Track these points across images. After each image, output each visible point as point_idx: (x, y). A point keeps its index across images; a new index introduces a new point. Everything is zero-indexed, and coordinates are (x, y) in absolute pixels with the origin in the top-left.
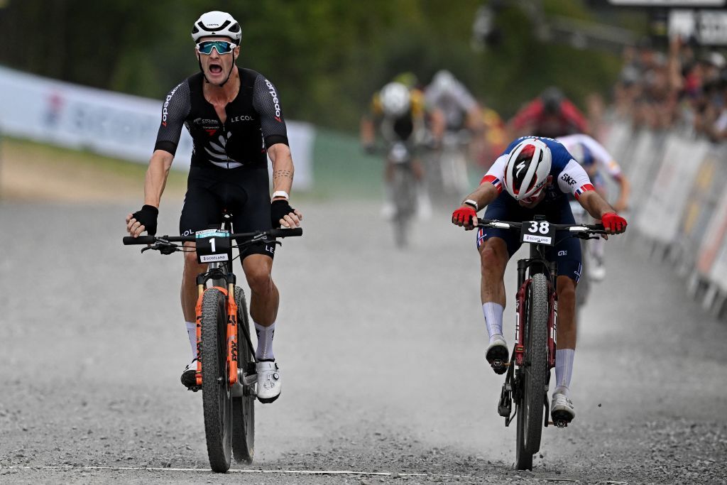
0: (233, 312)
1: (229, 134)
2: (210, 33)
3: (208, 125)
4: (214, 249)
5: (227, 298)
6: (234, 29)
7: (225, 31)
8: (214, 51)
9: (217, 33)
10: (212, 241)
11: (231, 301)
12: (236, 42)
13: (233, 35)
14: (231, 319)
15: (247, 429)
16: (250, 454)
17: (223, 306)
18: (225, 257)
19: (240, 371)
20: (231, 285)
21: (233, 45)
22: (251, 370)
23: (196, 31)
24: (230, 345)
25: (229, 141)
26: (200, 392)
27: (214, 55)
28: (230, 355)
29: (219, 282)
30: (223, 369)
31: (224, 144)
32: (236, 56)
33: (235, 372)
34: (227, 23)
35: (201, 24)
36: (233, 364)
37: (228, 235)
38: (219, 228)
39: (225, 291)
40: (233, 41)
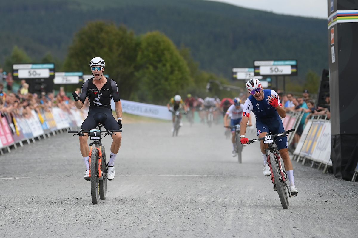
0: (101, 155)
1: (101, 94)
2: (95, 65)
3: (94, 91)
4: (95, 136)
5: (99, 151)
6: (102, 63)
7: (100, 64)
8: (96, 70)
9: (97, 64)
10: (95, 133)
11: (100, 151)
12: (103, 67)
13: (102, 65)
14: (100, 157)
15: (104, 190)
16: (105, 197)
17: (98, 153)
18: (99, 138)
19: (102, 172)
20: (100, 146)
21: (102, 68)
22: (106, 171)
23: (91, 64)
24: (99, 165)
25: (101, 97)
26: (90, 181)
27: (96, 71)
28: (99, 168)
29: (96, 145)
30: (97, 172)
31: (99, 98)
32: (103, 71)
33: (101, 173)
34: (100, 61)
35: (92, 62)
36: (100, 171)
37: (100, 131)
38: (97, 129)
39: (98, 149)
40: (102, 66)
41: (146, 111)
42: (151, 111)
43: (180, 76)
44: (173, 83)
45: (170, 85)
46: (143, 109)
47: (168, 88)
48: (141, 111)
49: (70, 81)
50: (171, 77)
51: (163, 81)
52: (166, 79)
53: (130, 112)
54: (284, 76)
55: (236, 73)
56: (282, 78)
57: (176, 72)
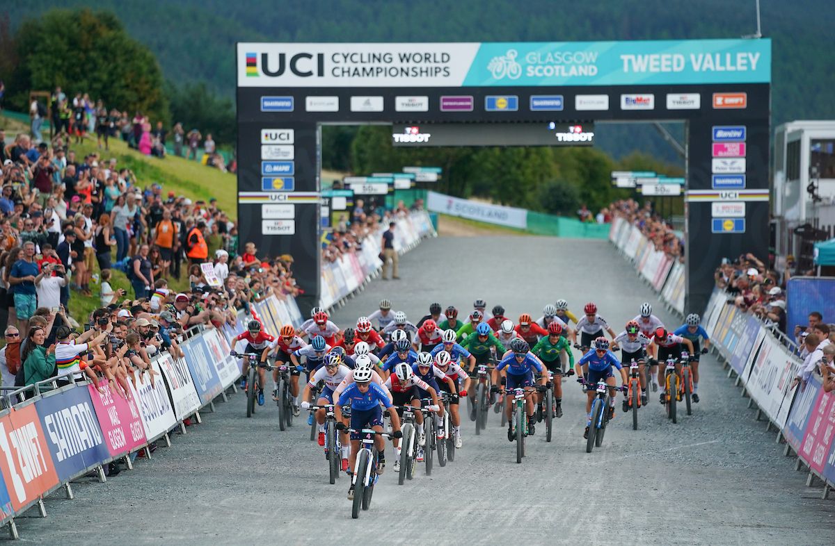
41: (490, 214)
42: (498, 215)
43: (539, 161)
44: (529, 171)
45: (523, 174)
46: (486, 212)
47: (521, 179)
48: (483, 214)
49: (375, 190)
50: (525, 163)
51: (513, 169)
52: (519, 166)
53: (466, 215)
54: (672, 197)
55: (616, 179)
56: (669, 199)
57: (533, 156)
